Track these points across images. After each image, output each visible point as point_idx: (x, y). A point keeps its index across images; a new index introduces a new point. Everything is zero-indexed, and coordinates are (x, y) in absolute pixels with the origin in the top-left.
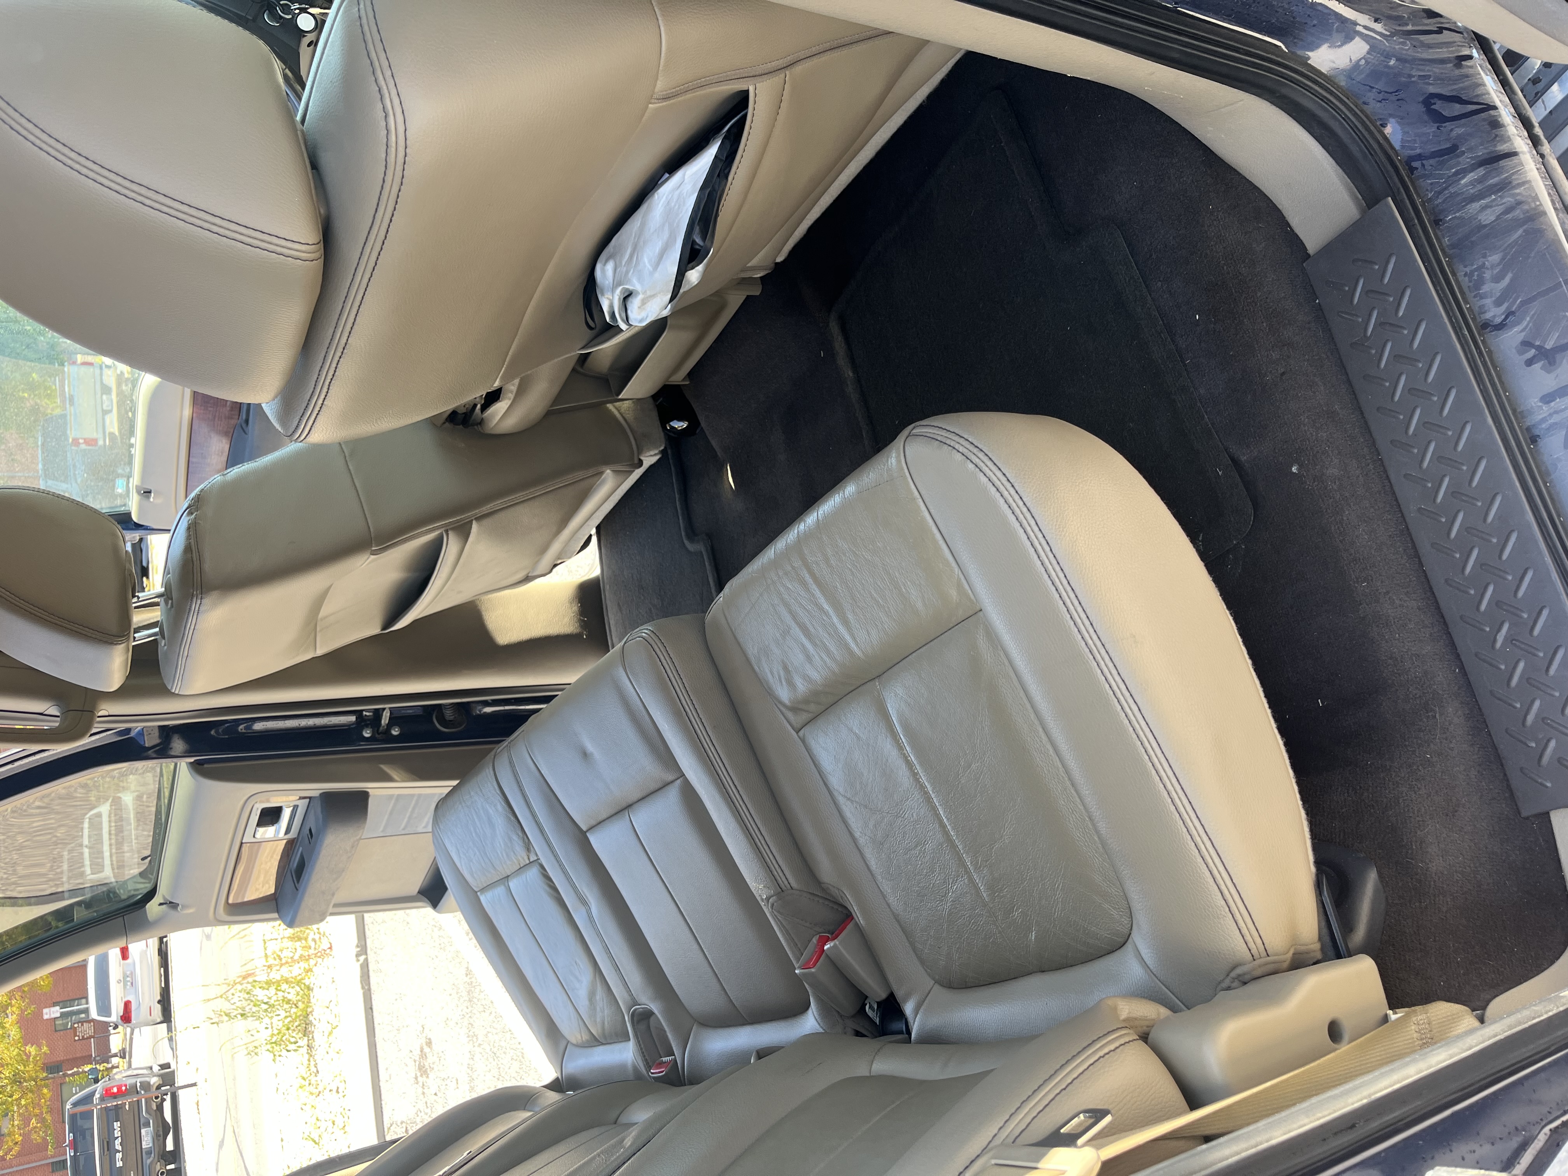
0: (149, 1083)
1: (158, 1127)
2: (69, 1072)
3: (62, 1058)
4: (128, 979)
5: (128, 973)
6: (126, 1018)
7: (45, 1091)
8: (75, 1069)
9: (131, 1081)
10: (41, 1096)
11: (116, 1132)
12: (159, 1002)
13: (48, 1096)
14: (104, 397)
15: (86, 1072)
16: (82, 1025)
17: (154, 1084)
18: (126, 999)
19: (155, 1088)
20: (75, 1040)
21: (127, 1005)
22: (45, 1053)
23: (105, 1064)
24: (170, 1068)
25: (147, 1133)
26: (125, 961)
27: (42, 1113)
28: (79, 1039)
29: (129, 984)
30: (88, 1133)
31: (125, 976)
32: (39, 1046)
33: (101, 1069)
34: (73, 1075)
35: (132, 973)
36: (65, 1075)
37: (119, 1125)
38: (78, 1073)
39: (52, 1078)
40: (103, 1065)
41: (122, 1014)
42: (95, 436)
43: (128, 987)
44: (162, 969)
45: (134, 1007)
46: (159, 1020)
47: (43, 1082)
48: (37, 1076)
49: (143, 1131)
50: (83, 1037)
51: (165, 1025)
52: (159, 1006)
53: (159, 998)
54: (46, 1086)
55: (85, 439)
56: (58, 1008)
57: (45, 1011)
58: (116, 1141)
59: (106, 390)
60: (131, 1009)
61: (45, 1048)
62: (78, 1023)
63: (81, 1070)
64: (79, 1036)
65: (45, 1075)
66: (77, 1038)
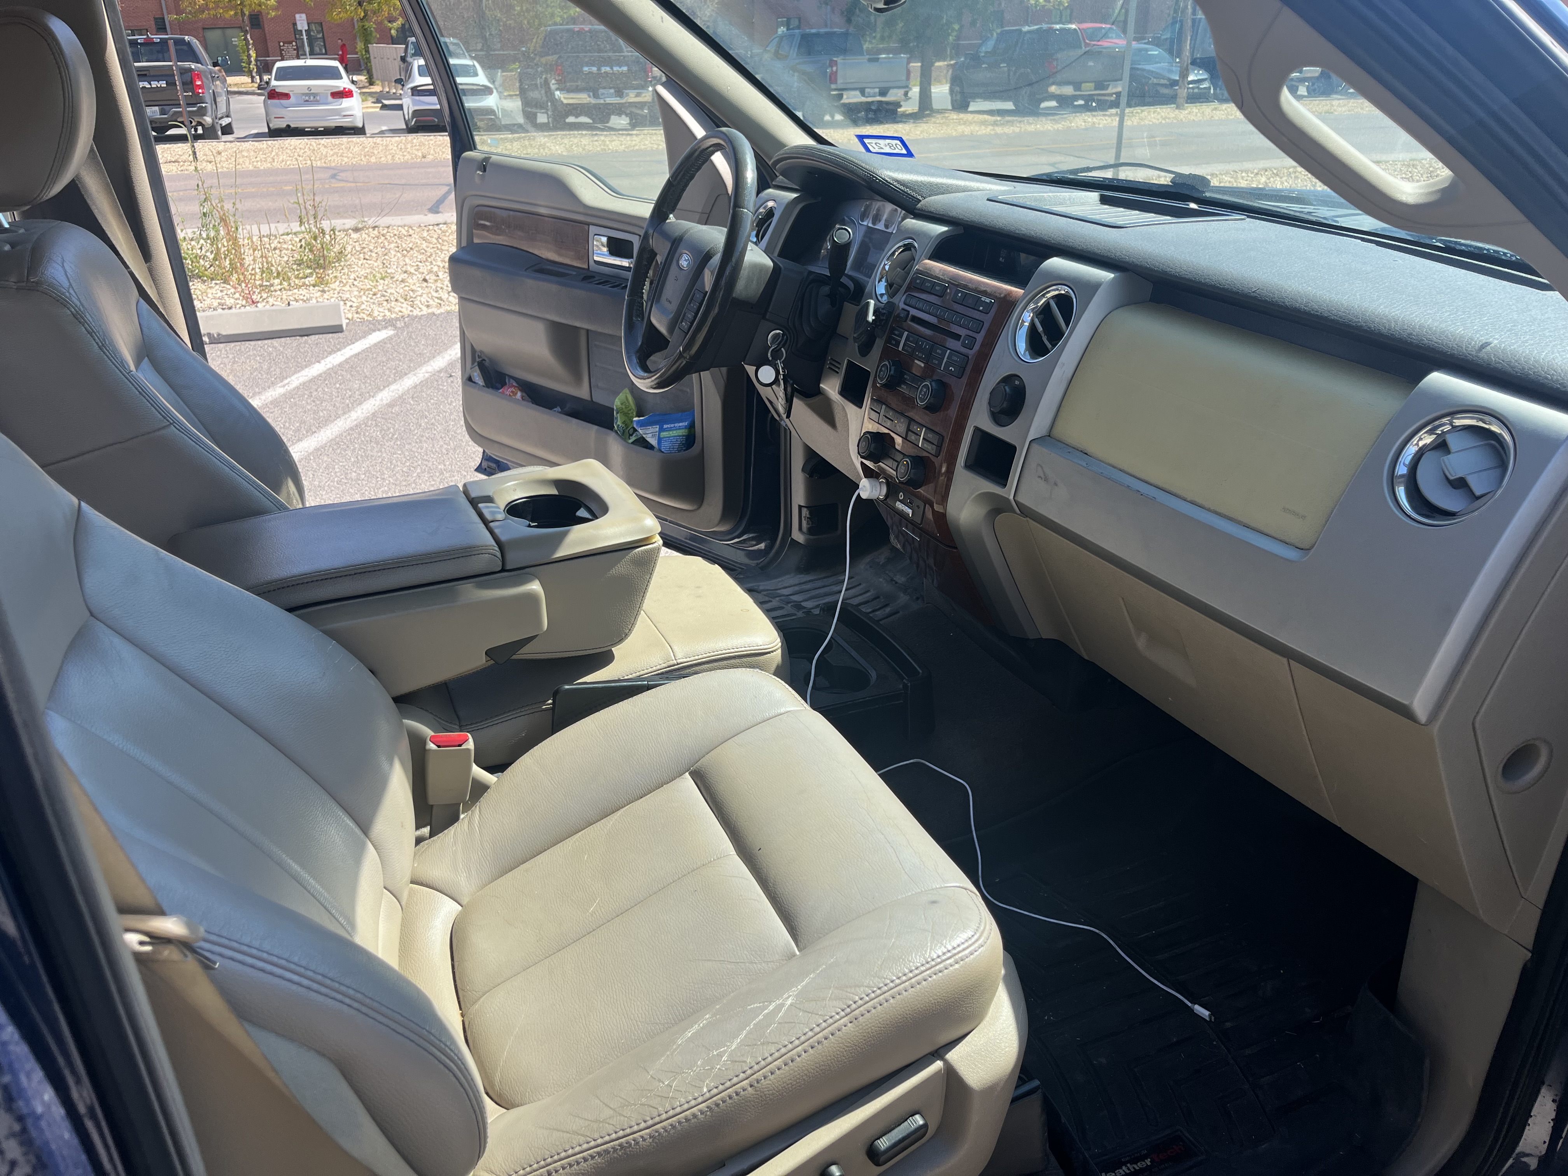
0: (205, 115)
1: (160, 123)
2: (249, 37)
3: (266, 29)
4: (312, 98)
5: (318, 98)
6: (273, 95)
7: (232, 13)
8: (251, 42)
9: (208, 98)
10: (227, 9)
11: (156, 83)
12: (288, 126)
13: (227, 16)
14: (877, 90)
15: (248, 52)
16: (295, 50)
17: (205, 120)
18: (291, 95)
19: (200, 120)
20: (279, 43)
21: (286, 96)
22: (268, 13)
23: (255, 70)
24: (223, 134)
25: (154, 112)
26: (329, 94)
27: (209, 9)
28: (280, 46)
29: (307, 98)
30: (160, 56)
31: (315, 95)
32: (275, 9)
33: (251, 66)
34: (246, 39)
35: (317, 101)
36: (246, 32)
37: (163, 86)
38: (247, 44)
39: (243, 20)
40: (255, 67)
41: (277, 90)
42: (840, 81)
43: (304, 97)
44: (322, 129)
45: (284, 102)
46: (271, 125)
47: (239, 11)
48: (245, 6)
49: (157, 108)
50: (283, 50)
51: (267, 130)
52: (284, 126)
53: (292, 126)
54: (236, 14)
55: (836, 72)
56: (307, 28)
57: (304, 16)
58: (146, 83)
59: (883, 93)
60: (282, 99)
61: (273, 14)
62: (296, 45)
63: (250, 47)
64: (283, 46)
65: (247, 13)
66: (282, 44)
